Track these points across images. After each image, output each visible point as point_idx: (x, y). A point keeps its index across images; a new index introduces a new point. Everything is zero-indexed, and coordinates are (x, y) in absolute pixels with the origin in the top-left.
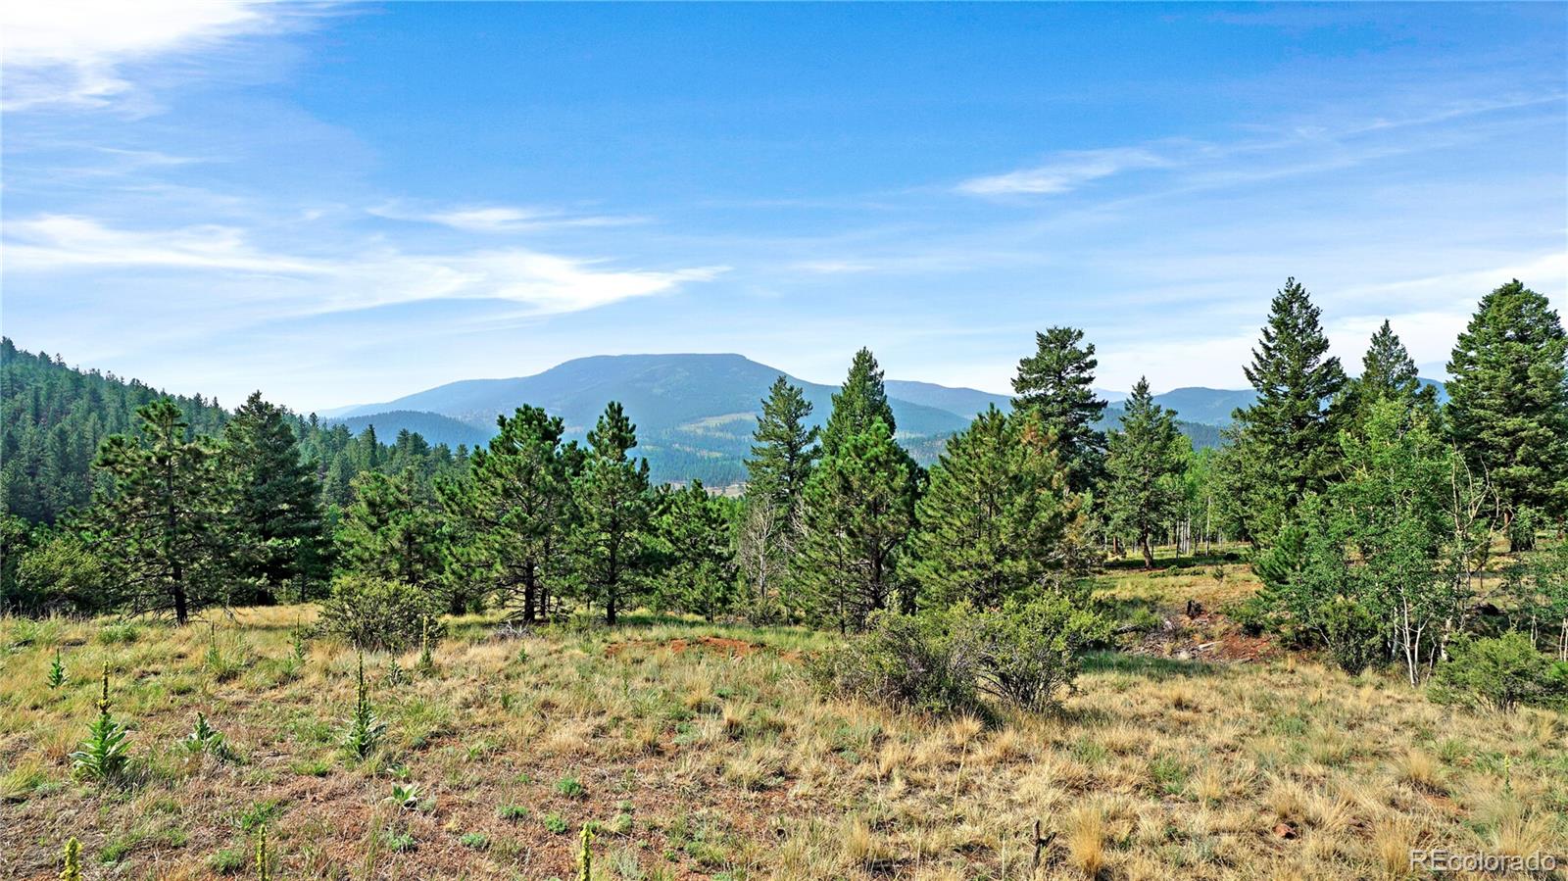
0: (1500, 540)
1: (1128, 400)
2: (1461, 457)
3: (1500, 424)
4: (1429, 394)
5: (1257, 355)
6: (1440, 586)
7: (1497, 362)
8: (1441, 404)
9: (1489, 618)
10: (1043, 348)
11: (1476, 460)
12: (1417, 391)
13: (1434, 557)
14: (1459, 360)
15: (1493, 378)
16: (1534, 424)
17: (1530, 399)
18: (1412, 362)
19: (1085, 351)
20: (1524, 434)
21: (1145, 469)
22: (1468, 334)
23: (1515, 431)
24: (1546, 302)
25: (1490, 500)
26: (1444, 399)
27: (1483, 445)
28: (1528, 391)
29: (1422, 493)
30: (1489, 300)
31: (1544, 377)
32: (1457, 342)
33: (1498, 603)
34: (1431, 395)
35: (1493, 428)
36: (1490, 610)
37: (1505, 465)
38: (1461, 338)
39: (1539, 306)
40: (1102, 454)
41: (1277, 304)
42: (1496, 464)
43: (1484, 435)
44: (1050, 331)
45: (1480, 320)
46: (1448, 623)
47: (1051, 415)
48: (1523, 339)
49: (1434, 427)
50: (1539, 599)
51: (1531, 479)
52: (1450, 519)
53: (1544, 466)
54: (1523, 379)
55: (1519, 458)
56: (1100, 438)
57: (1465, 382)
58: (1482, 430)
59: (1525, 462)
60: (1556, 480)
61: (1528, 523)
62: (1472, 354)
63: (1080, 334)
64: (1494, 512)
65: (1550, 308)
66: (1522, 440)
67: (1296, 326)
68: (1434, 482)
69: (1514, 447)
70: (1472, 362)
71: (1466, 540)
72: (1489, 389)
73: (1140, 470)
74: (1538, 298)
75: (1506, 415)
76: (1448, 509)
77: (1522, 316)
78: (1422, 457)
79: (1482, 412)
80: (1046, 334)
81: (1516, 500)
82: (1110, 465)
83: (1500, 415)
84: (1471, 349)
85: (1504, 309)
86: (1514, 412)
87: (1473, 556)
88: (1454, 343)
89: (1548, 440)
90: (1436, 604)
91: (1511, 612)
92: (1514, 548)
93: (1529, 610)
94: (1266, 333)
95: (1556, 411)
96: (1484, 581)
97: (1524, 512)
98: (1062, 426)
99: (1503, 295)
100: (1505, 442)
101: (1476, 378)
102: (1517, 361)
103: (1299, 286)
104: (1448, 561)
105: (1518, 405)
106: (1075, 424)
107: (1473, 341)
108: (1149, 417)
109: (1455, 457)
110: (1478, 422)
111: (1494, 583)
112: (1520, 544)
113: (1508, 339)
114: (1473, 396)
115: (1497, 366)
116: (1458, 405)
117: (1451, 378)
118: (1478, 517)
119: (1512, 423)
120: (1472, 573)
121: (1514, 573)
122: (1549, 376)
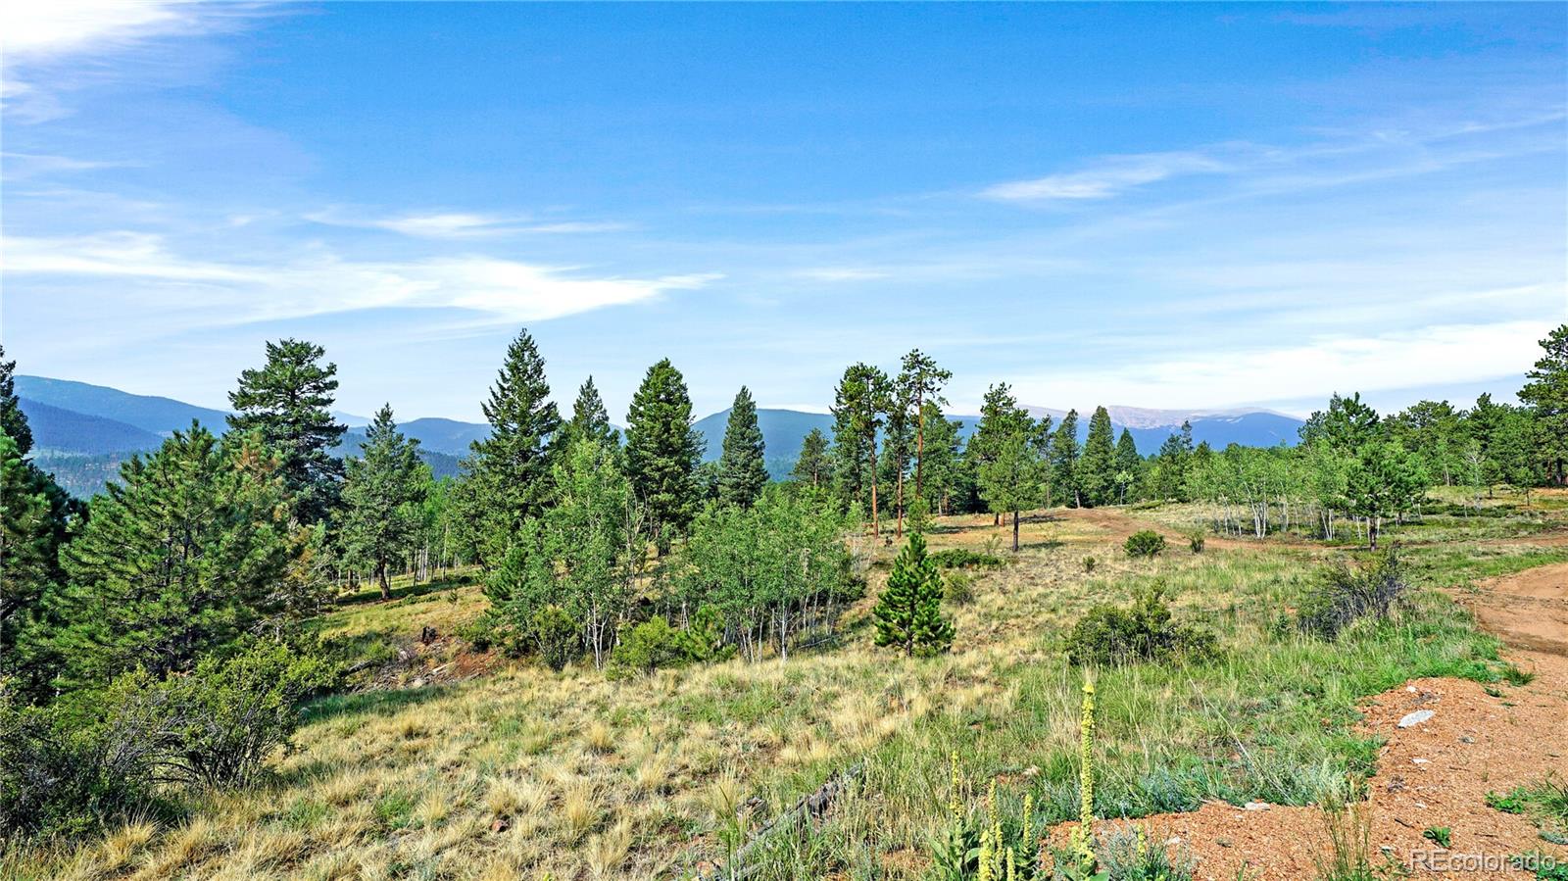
0: (652, 548)
1: (370, 427)
2: (631, 488)
3: (656, 462)
4: (615, 437)
5: (494, 394)
6: (616, 587)
7: (655, 416)
8: (622, 446)
9: (645, 608)
10: (274, 361)
11: (640, 490)
12: (608, 435)
13: (613, 565)
14: (635, 413)
15: (653, 428)
16: (672, 463)
17: (671, 445)
18: (605, 411)
19: (325, 370)
20: (667, 470)
21: (385, 497)
22: (640, 393)
23: (664, 468)
24: (681, 377)
25: (647, 519)
26: (624, 442)
27: (645, 478)
28: (671, 440)
29: (607, 516)
30: (652, 370)
31: (679, 430)
32: (633, 399)
33: (650, 596)
34: (617, 438)
35: (651, 465)
36: (645, 602)
37: (657, 493)
38: (636, 396)
39: (678, 379)
40: (339, 482)
41: (513, 350)
42: (653, 492)
43: (646, 470)
44: (284, 343)
45: (647, 385)
46: (621, 615)
47: (278, 437)
48: (669, 401)
49: (617, 464)
50: (672, 589)
51: (670, 502)
52: (624, 535)
53: (677, 493)
54: (668, 430)
55: (664, 488)
56: (337, 465)
57: (637, 430)
58: (645, 466)
59: (667, 491)
60: (683, 503)
61: (667, 535)
62: (641, 409)
63: (321, 351)
64: (648, 529)
65: (683, 382)
66: (666, 473)
67: (526, 371)
68: (615, 506)
69: (662, 479)
70: (641, 415)
71: (633, 550)
72: (649, 436)
73: (379, 499)
74: (677, 373)
75: (658, 456)
76: (622, 526)
77: (669, 385)
78: (608, 486)
79: (645, 453)
80: (279, 346)
81: (662, 517)
82: (346, 494)
83: (655, 456)
84: (641, 405)
85: (660, 378)
86: (661, 455)
87: (637, 562)
88: (631, 400)
89: (680, 474)
90: (614, 602)
91: (656, 601)
92: (660, 555)
93: (665, 598)
94: (502, 375)
95: (684, 454)
96: (644, 580)
97: (666, 527)
98: (292, 451)
99: (660, 368)
100: (657, 475)
101: (643, 427)
102: (665, 417)
103: (530, 337)
104: (622, 568)
105: (665, 449)
106: (309, 449)
107: (642, 399)
108: (391, 445)
109: (628, 487)
110: (643, 460)
111: (648, 581)
112: (664, 551)
113: (661, 401)
114: (641, 441)
115: (654, 419)
116: (632, 447)
117: (628, 426)
118: (640, 532)
119: (661, 462)
120: (636, 576)
121: (658, 572)
122: (682, 429)
